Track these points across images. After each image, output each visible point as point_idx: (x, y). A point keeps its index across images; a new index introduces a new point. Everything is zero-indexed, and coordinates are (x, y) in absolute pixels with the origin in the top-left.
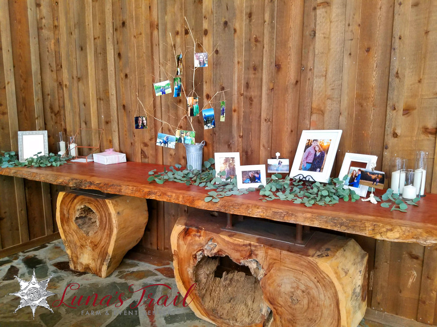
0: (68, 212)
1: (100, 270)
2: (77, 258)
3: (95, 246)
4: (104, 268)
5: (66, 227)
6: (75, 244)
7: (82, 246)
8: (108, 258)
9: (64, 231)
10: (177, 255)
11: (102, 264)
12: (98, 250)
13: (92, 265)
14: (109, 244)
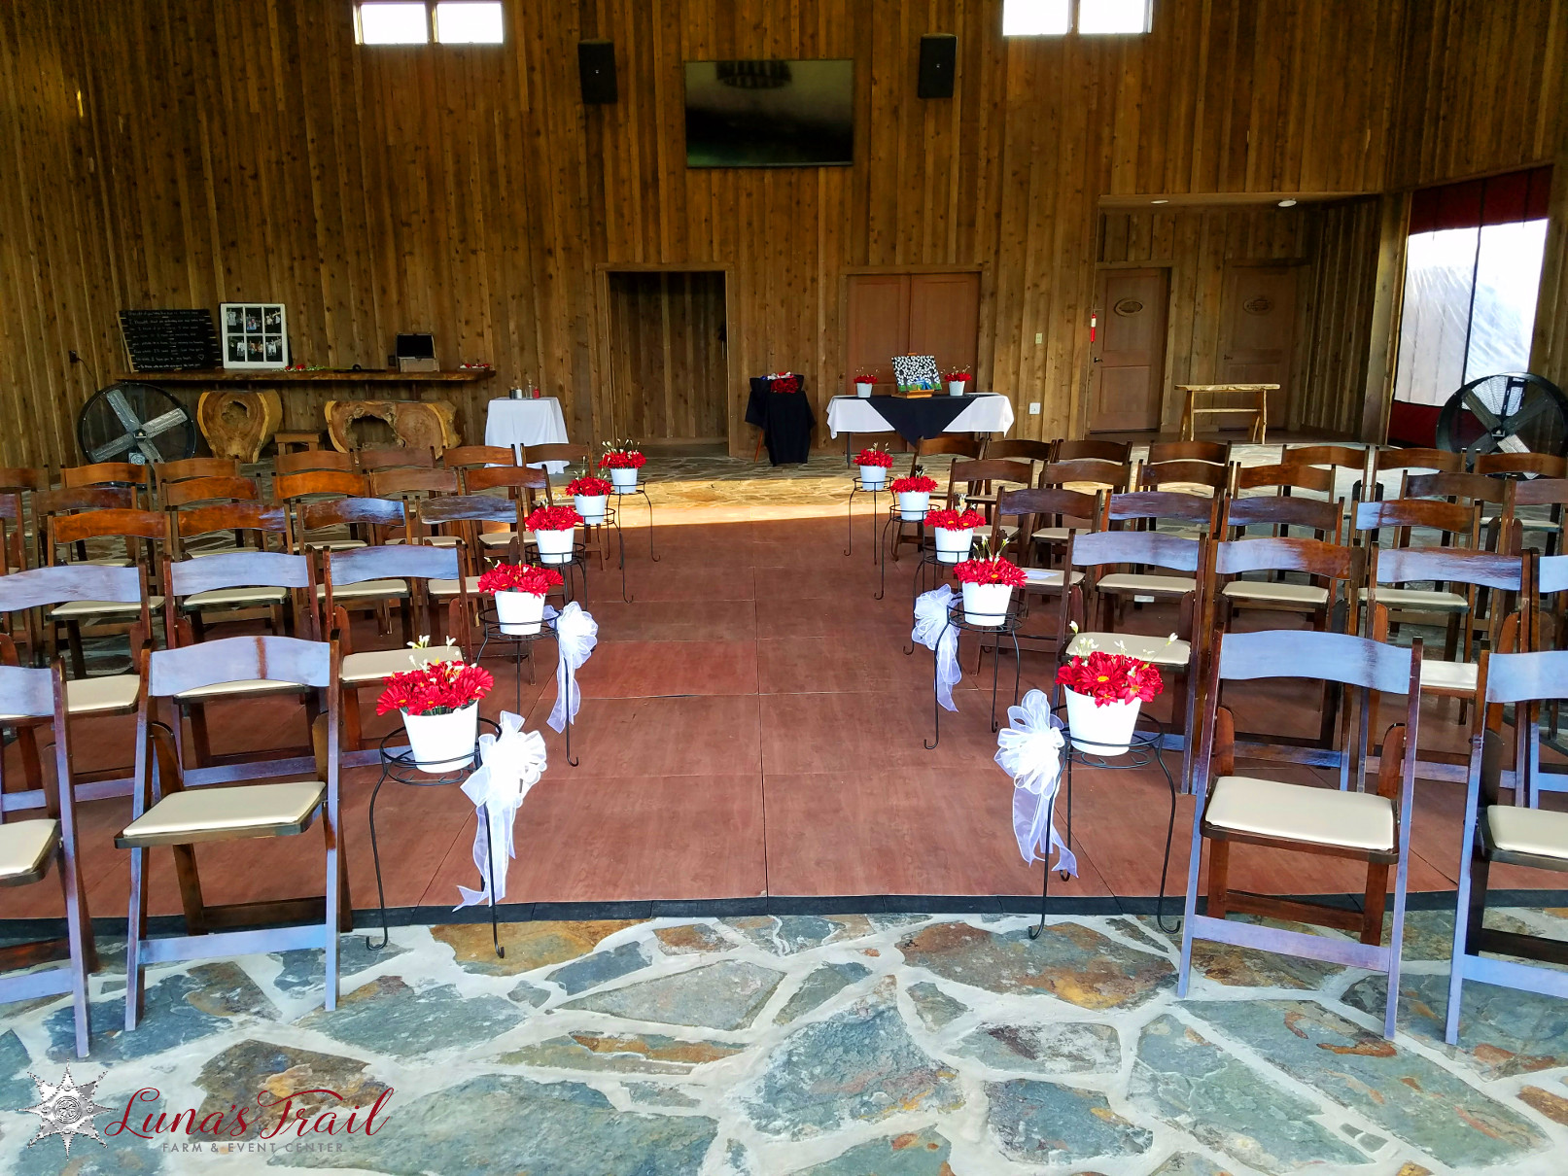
0: (213, 410)
1: (251, 456)
2: (224, 451)
3: (244, 436)
4: (256, 454)
5: (210, 424)
6: (221, 439)
7: (231, 439)
8: (260, 444)
9: (208, 429)
10: (332, 423)
11: (253, 451)
12: (248, 439)
13: (241, 453)
14: (260, 431)
